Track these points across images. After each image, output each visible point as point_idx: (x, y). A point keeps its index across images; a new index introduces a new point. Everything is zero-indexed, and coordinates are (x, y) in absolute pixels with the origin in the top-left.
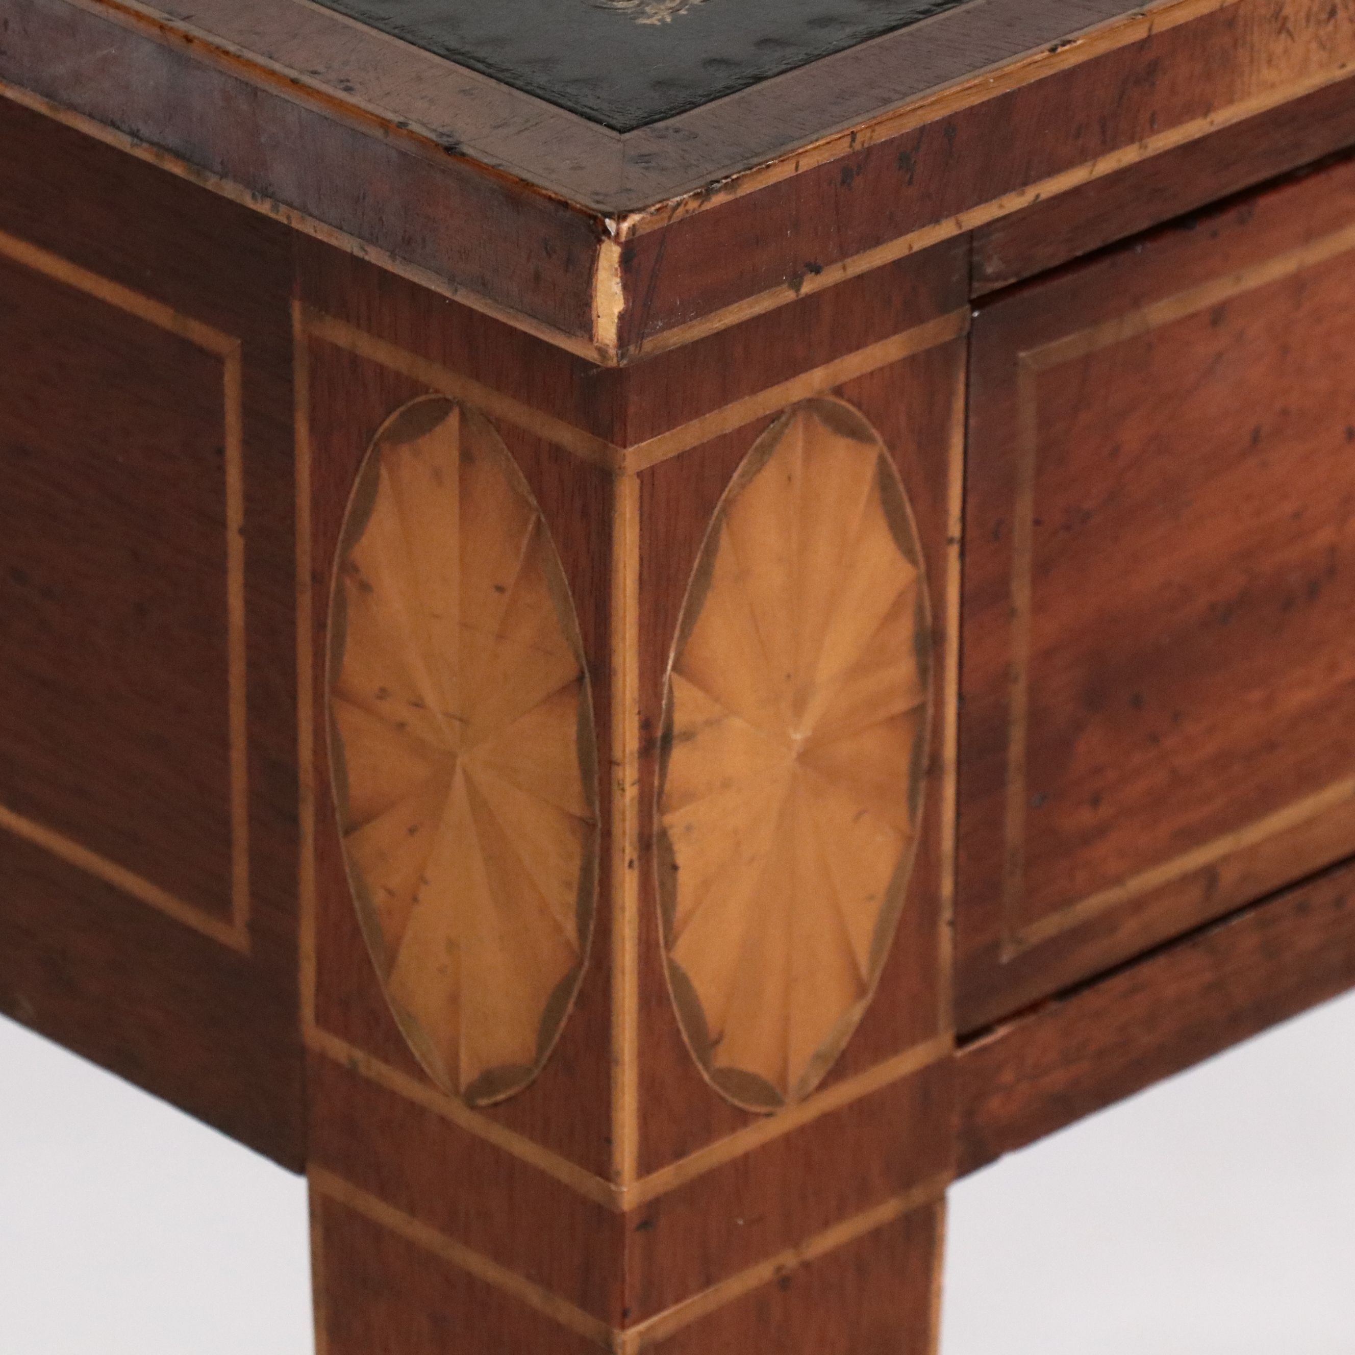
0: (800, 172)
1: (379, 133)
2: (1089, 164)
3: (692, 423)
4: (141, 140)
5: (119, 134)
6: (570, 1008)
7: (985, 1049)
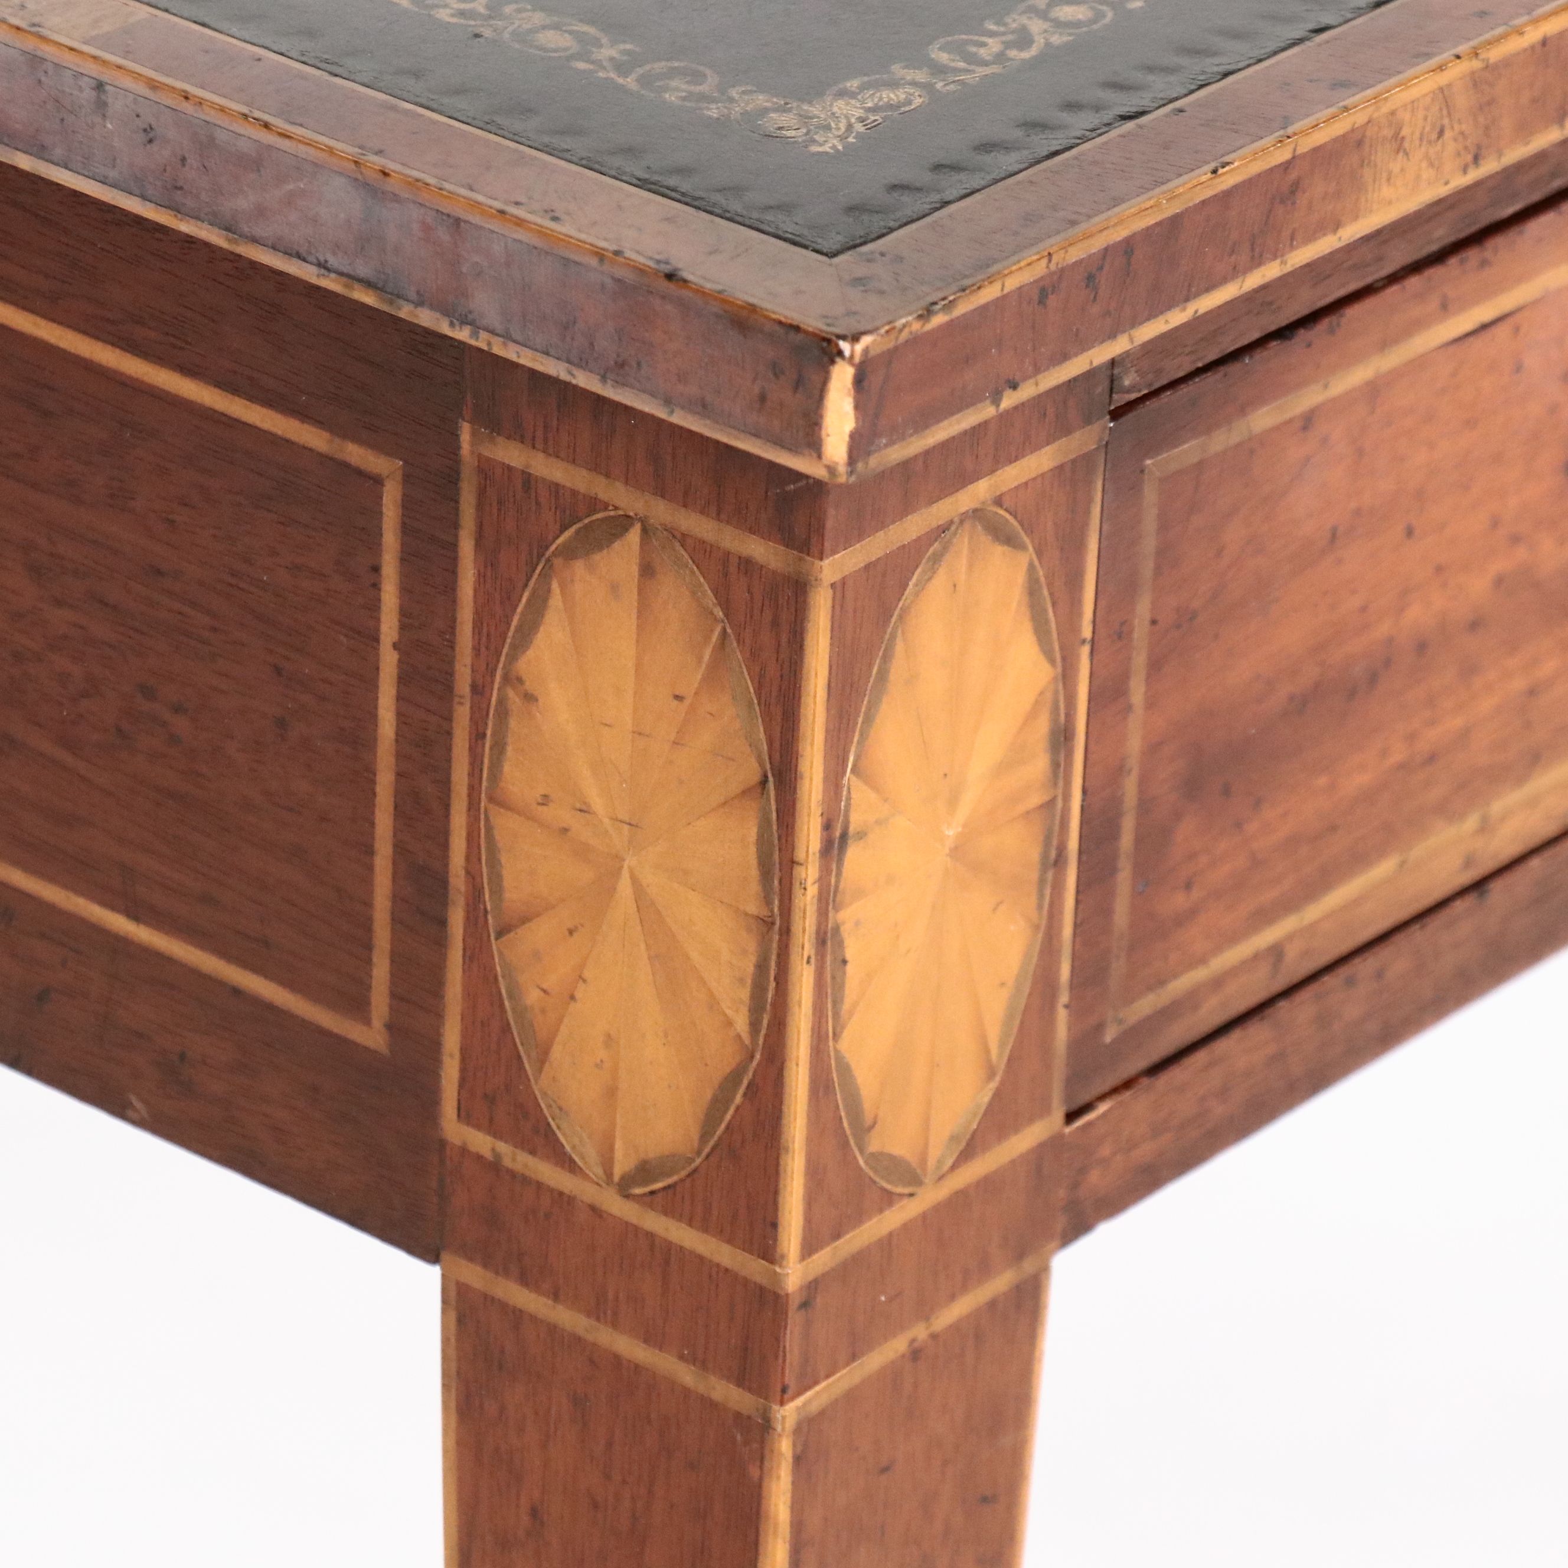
0: (1006, 291)
1: (594, 262)
2: (1240, 280)
3: (878, 534)
4: (329, 270)
5: (305, 264)
6: (738, 1099)
7: (1089, 1124)
